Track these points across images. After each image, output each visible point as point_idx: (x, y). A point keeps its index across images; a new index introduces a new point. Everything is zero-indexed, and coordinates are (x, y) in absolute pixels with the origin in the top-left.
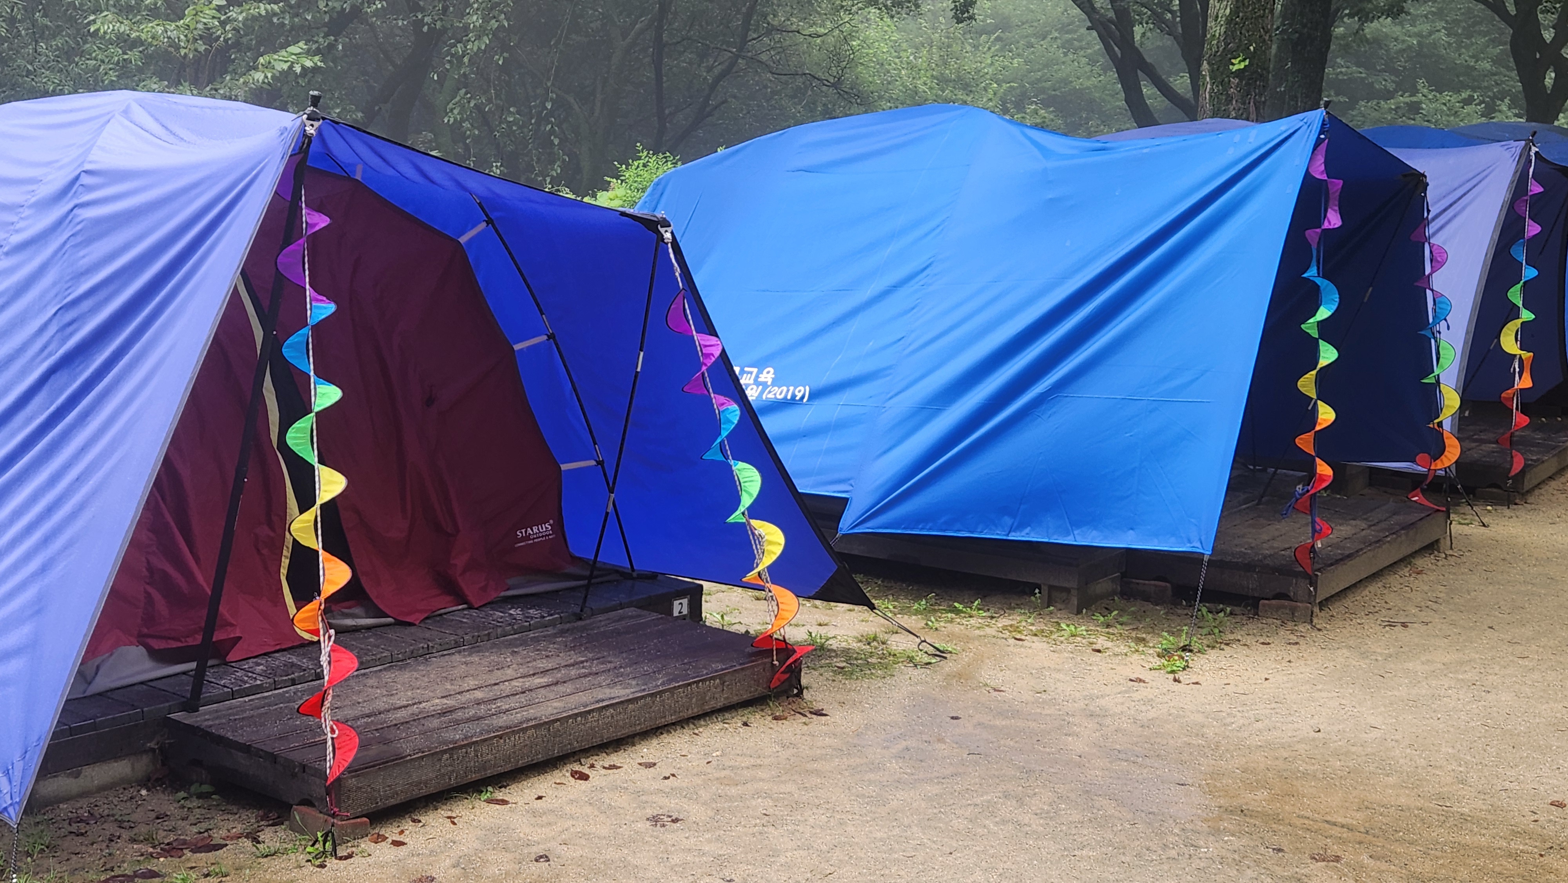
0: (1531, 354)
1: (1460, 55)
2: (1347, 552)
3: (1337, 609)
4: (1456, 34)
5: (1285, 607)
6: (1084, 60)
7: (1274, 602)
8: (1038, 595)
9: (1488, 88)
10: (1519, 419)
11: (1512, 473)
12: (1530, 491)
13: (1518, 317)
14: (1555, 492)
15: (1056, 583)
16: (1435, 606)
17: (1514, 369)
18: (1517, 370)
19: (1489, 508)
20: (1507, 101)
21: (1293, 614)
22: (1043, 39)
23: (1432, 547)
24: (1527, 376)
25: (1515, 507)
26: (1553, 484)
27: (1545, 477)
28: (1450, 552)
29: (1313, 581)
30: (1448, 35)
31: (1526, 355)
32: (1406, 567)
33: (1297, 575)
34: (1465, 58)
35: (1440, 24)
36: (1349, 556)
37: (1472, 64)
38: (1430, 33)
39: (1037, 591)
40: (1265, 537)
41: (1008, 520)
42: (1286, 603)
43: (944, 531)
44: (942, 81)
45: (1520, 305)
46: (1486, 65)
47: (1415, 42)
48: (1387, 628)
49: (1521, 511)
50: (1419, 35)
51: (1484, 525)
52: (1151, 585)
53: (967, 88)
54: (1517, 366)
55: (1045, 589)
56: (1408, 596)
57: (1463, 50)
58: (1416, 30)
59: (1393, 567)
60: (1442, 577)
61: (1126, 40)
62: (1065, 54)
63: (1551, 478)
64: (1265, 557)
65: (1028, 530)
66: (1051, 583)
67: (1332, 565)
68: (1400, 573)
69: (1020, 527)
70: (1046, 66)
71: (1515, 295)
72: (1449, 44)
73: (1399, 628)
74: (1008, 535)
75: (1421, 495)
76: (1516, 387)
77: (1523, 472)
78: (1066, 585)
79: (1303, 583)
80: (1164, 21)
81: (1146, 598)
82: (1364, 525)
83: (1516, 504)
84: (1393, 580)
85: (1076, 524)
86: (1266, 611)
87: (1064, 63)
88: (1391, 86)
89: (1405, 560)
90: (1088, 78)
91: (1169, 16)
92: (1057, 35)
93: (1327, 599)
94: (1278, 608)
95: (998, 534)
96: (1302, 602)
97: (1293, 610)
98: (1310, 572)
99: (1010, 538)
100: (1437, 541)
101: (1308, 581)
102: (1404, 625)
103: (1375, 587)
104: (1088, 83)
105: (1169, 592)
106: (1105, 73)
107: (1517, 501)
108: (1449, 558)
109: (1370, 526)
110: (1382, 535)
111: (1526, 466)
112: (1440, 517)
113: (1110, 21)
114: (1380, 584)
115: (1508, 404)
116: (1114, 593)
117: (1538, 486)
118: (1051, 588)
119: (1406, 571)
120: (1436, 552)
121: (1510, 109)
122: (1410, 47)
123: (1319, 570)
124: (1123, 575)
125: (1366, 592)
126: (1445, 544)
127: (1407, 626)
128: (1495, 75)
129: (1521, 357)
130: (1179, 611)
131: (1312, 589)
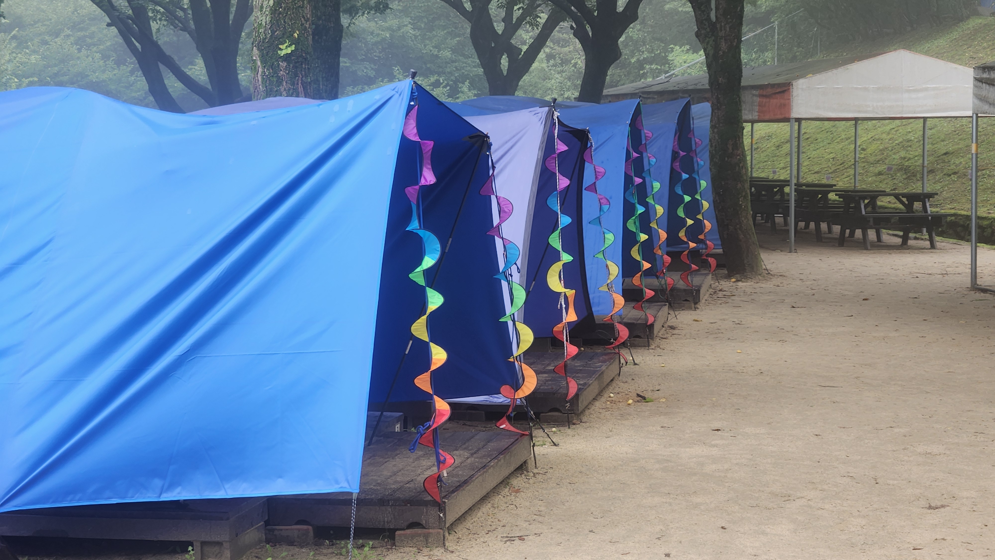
0: (574, 291)
1: (425, 46)
2: (463, 479)
3: (461, 530)
4: (419, 29)
5: (419, 535)
6: (98, 55)
7: (408, 531)
8: (192, 552)
9: (450, 73)
10: (571, 350)
11: (570, 396)
12: (584, 410)
13: (559, 260)
14: (601, 411)
15: (208, 539)
16: (540, 519)
17: (561, 304)
18: (564, 306)
19: (554, 429)
20: (467, 83)
21: (427, 540)
22: (57, 37)
23: (522, 468)
24: (571, 310)
25: (574, 426)
26: (597, 404)
27: (591, 398)
28: (535, 471)
29: (441, 507)
30: (414, 29)
31: (570, 293)
32: (506, 488)
33: (425, 504)
34: (429, 48)
35: (407, 20)
36: (465, 482)
37: (436, 53)
38: (399, 28)
39: (190, 548)
40: (386, 473)
41: (158, 482)
42: (419, 531)
43: (94, 500)
45: (560, 248)
46: (447, 54)
47: (388, 35)
48: (508, 543)
49: (579, 429)
50: (389, 29)
51: (555, 445)
52: (294, 530)
54: (563, 303)
55: (197, 545)
56: (515, 512)
57: (427, 42)
58: (387, 25)
59: (495, 490)
60: (536, 493)
62: (79, 50)
63: (595, 399)
64: (394, 491)
65: (178, 489)
66: (203, 539)
67: (453, 492)
68: (503, 493)
69: (171, 487)
71: (555, 241)
72: (416, 37)
73: (517, 542)
74: (159, 497)
75: (507, 423)
76: (564, 321)
77: (577, 396)
78: (217, 539)
79: (433, 511)
80: (177, 18)
81: (290, 542)
82: (466, 454)
83: (574, 424)
84: (498, 500)
85: (225, 478)
86: (402, 541)
87: (78, 58)
88: (372, 74)
90: (104, 72)
91: (181, 14)
92: (69, 32)
93: (452, 525)
94: (413, 537)
95: (149, 497)
96: (434, 528)
97: (426, 537)
98: (438, 499)
99: (162, 499)
100: (525, 462)
101: (437, 508)
102: (521, 538)
103: (486, 508)
104: (104, 77)
105: (311, 534)
106: (119, 66)
107: (574, 421)
108: (537, 476)
109: (472, 455)
110: (485, 461)
111: (579, 390)
112: (526, 439)
113: (129, 17)
114: (489, 505)
115: (559, 337)
116: (260, 541)
117: (587, 407)
118: (203, 544)
119: (506, 491)
120: (525, 472)
121: (470, 90)
122: (384, 40)
123: (445, 497)
124: (267, 523)
125: (480, 514)
126: (531, 463)
127: (524, 540)
128: (453, 62)
129: (565, 294)
130: (325, 551)
131: (441, 515)
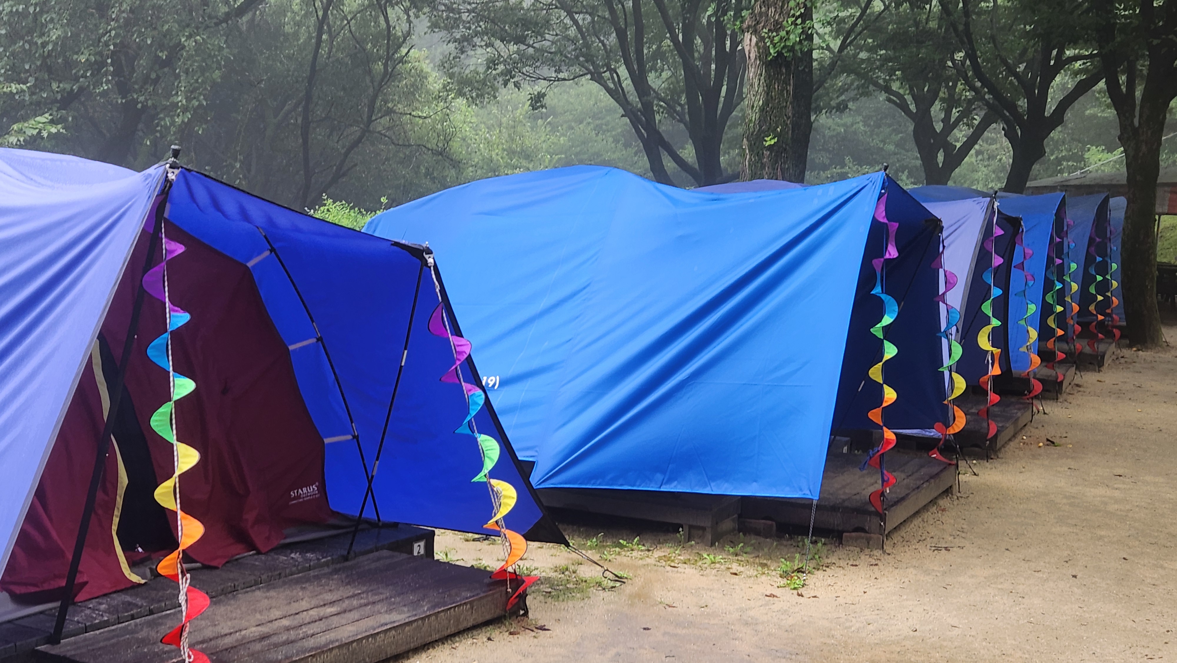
1: (873, 140)
2: (902, 496)
3: (897, 537)
4: (869, 126)
5: (862, 538)
6: (611, 140)
7: (854, 534)
8: (682, 533)
10: (994, 398)
11: (990, 437)
12: (1001, 449)
13: (989, 324)
14: (1015, 450)
15: (695, 523)
16: (963, 535)
17: (988, 361)
19: (975, 462)
20: (906, 173)
21: (868, 543)
22: (580, 124)
23: (947, 492)
24: (997, 365)
25: (992, 461)
26: (1012, 444)
27: (1007, 439)
28: (959, 495)
29: (882, 517)
30: (864, 126)
31: (997, 351)
32: (934, 506)
33: (870, 513)
34: (875, 142)
35: (859, 119)
36: (903, 499)
37: (882, 146)
38: (852, 125)
39: (681, 529)
41: (660, 476)
42: (863, 535)
43: (611, 485)
44: (511, 153)
45: (990, 315)
46: (891, 147)
47: (842, 130)
48: (936, 552)
49: (996, 463)
50: (845, 125)
51: (975, 475)
52: (761, 523)
53: (528, 157)
54: (990, 359)
55: (686, 527)
56: (941, 527)
57: (875, 137)
58: (842, 122)
59: (925, 508)
60: (960, 513)
61: (650, 126)
62: (597, 135)
63: (1010, 440)
64: (844, 501)
65: (675, 483)
66: (690, 523)
67: (893, 506)
68: (931, 511)
69: (669, 481)
70: (584, 143)
71: (987, 308)
72: (866, 132)
73: (944, 552)
74: (660, 487)
75: (938, 453)
76: (989, 374)
77: (996, 435)
78: (702, 525)
79: (875, 520)
80: (675, 111)
81: (758, 533)
82: (904, 476)
83: (992, 459)
84: (927, 516)
85: (712, 478)
86: (848, 541)
87: (596, 141)
89: (933, 502)
90: (614, 152)
91: (678, 108)
92: (590, 120)
93: (890, 532)
94: (857, 539)
95: (652, 487)
96: (875, 534)
97: (868, 540)
98: (880, 511)
99: (662, 489)
100: (951, 487)
101: (879, 518)
102: (947, 549)
103: (917, 522)
104: (615, 156)
105: (774, 528)
106: (626, 149)
107: (992, 456)
108: (960, 499)
109: (908, 476)
110: (919, 483)
111: (998, 431)
112: (952, 468)
113: (639, 110)
114: (920, 520)
116: (734, 530)
117: (1003, 446)
118: (691, 527)
119: (934, 509)
120: (950, 495)
121: (908, 178)
122: (839, 134)
123: (886, 509)
124: (740, 516)
125: (913, 525)
126: (956, 489)
128: (895, 154)
129: (992, 352)
130: (785, 543)
131: (882, 524)
